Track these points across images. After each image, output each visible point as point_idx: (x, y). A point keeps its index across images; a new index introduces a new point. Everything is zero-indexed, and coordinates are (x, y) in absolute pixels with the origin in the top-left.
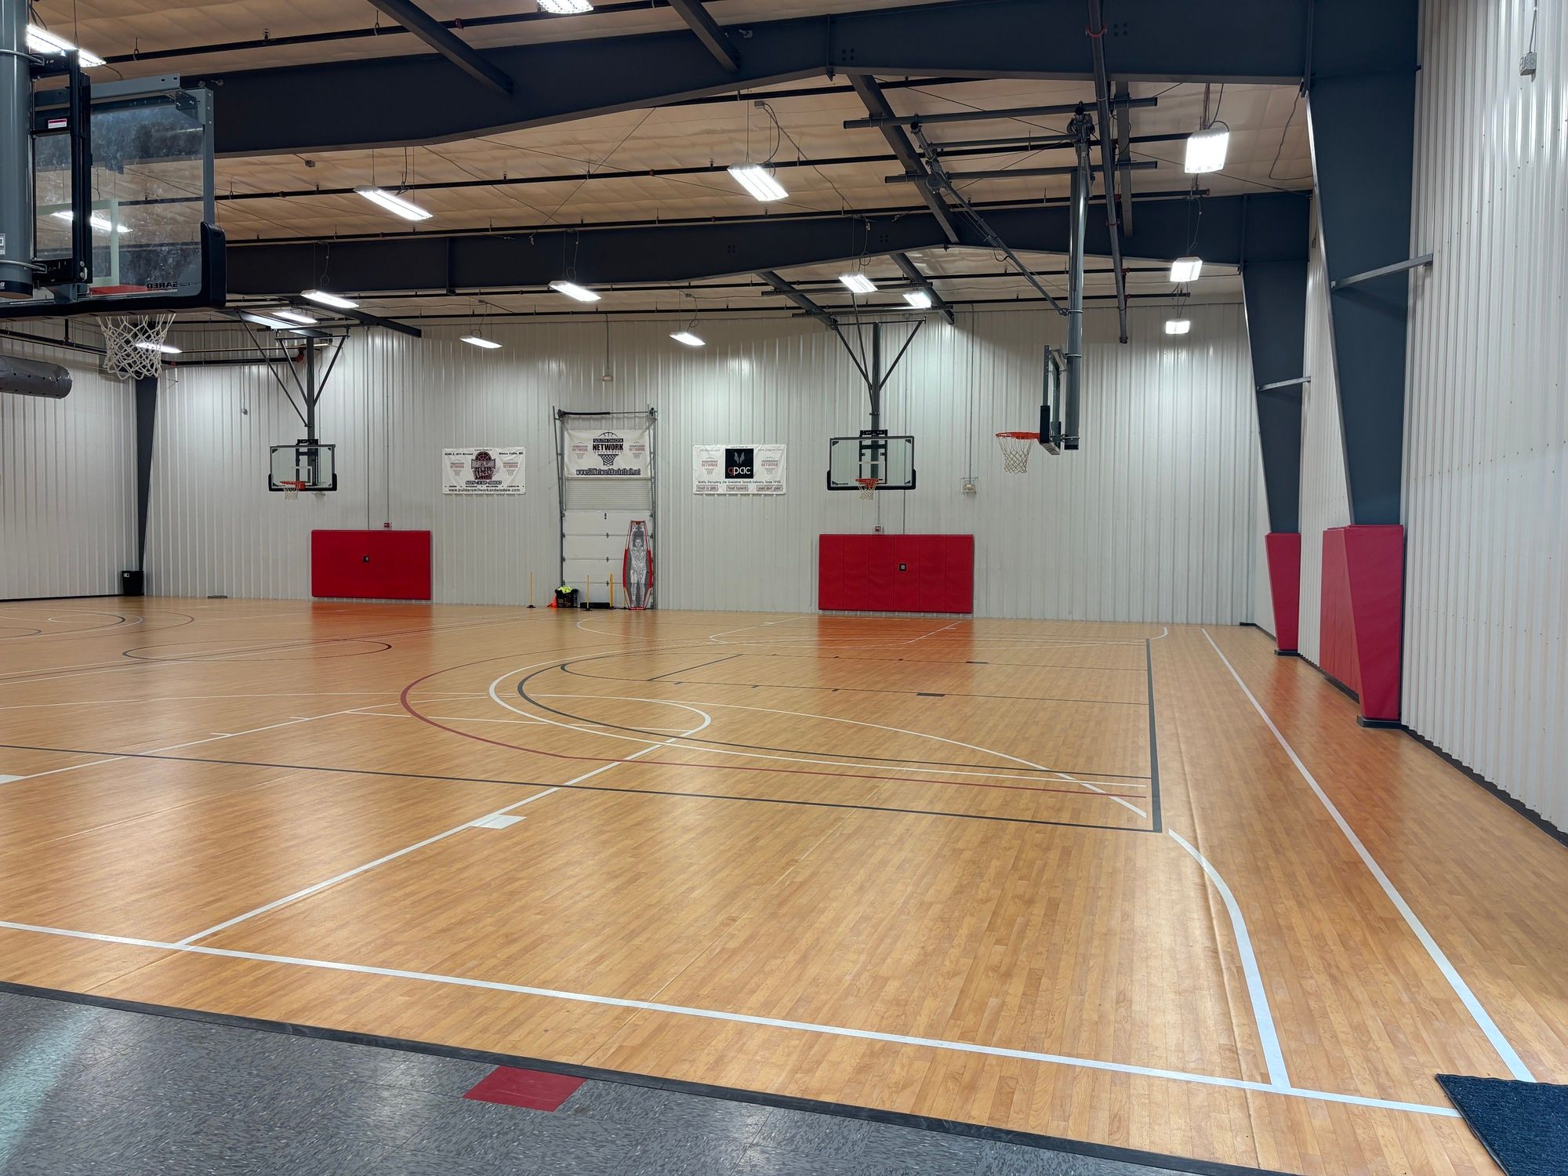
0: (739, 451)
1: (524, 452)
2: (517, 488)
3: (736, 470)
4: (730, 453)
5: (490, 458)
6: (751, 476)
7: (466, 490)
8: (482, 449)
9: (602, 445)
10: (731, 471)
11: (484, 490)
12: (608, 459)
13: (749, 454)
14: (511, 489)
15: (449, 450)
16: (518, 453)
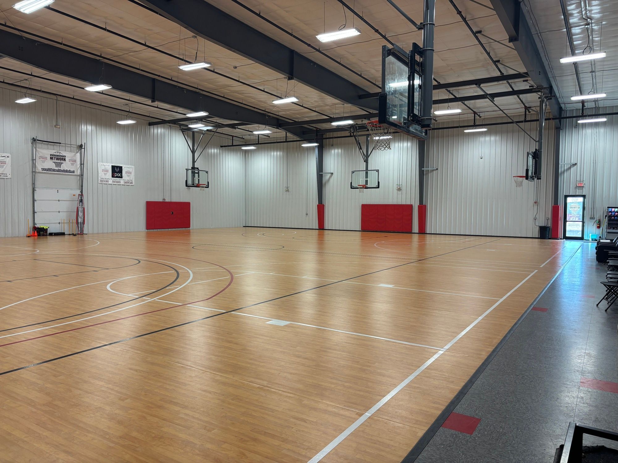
0: (117, 167)
1: (10, 156)
3: (116, 175)
4: (113, 167)
6: (121, 177)
9: (55, 158)
10: (114, 174)
12: (58, 165)
13: (121, 168)
16: (6, 156)
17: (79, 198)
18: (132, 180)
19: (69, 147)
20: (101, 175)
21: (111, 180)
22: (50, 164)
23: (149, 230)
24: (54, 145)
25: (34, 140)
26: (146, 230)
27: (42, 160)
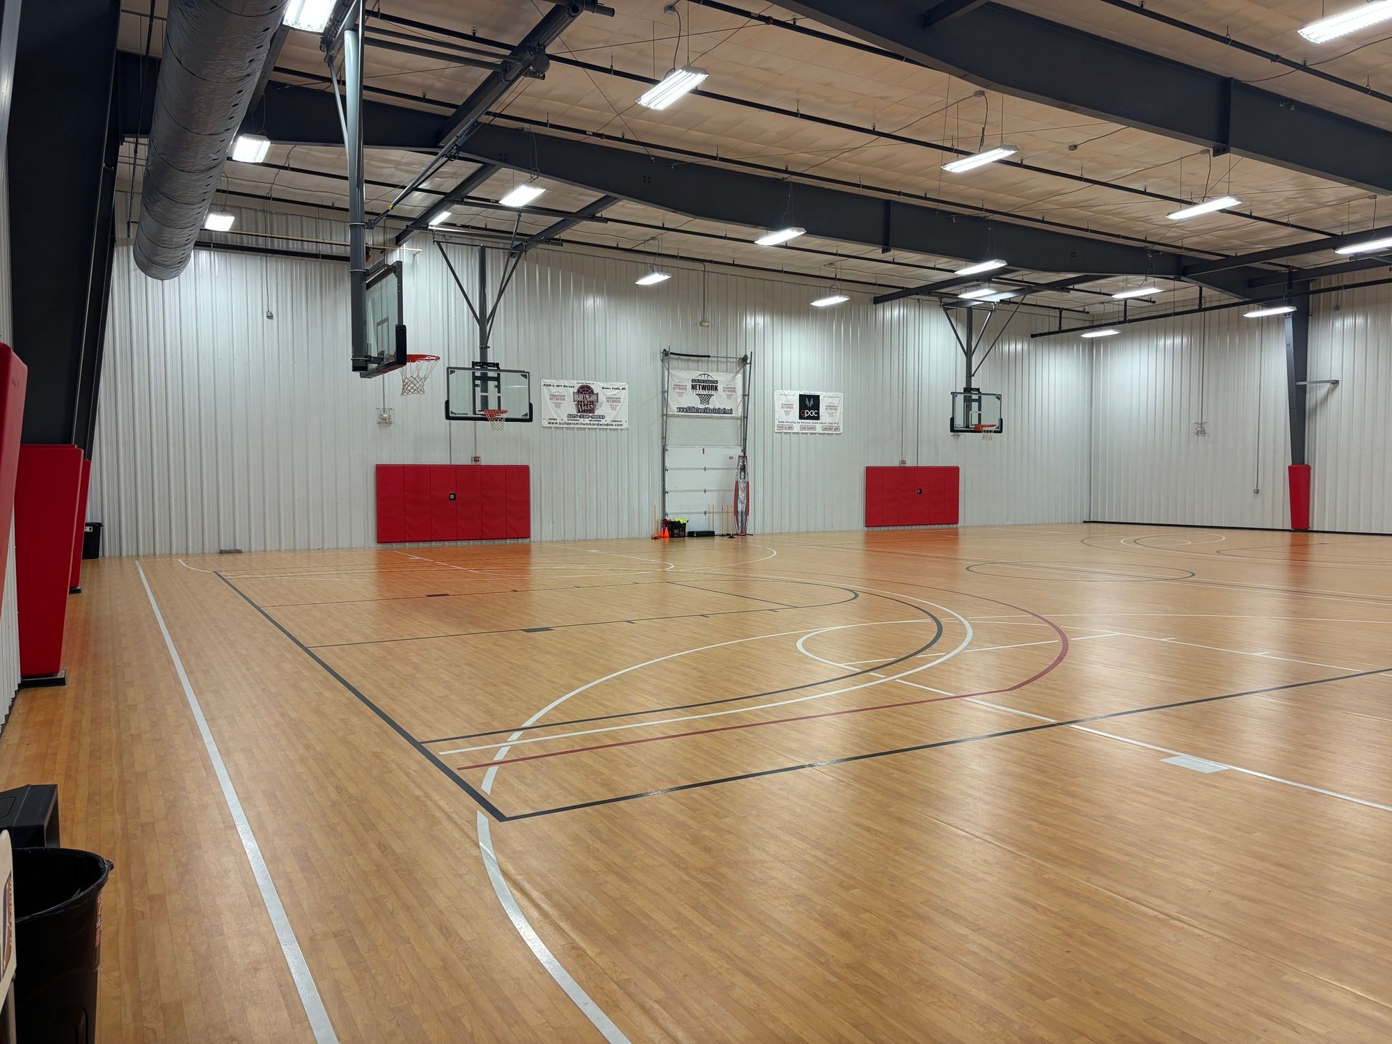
0: (810, 397)
1: (626, 387)
2: (620, 423)
3: (808, 413)
4: (802, 398)
5: (592, 392)
6: (817, 418)
7: (568, 424)
8: (584, 382)
9: (699, 385)
10: (803, 413)
11: (587, 424)
12: (706, 398)
13: (816, 399)
14: (614, 423)
15: (548, 382)
16: (621, 388)
17: (740, 464)
18: (838, 423)
19: (724, 362)
20: (780, 415)
21: (798, 425)
22: (691, 399)
23: (870, 529)
24: (698, 361)
25: (666, 353)
26: (866, 529)
27: (678, 391)
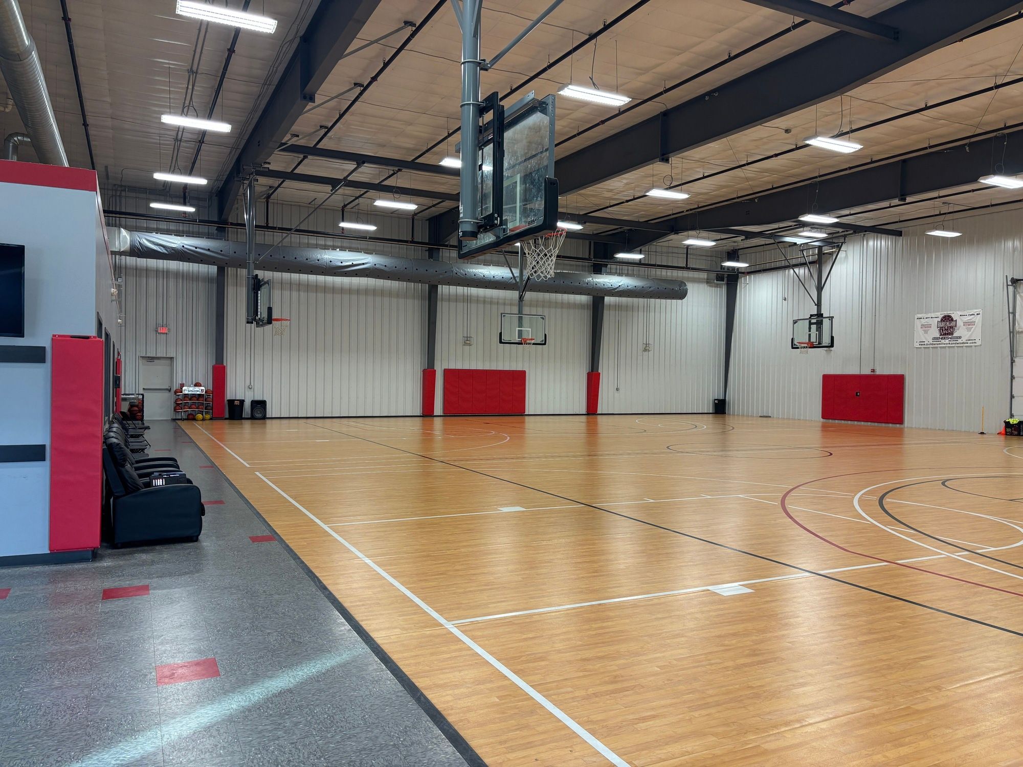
1: (981, 313)
2: (974, 341)
5: (952, 320)
7: (932, 344)
8: (946, 313)
11: (947, 344)
14: (969, 342)
15: (920, 316)
16: (976, 314)
25: (1015, 282)
